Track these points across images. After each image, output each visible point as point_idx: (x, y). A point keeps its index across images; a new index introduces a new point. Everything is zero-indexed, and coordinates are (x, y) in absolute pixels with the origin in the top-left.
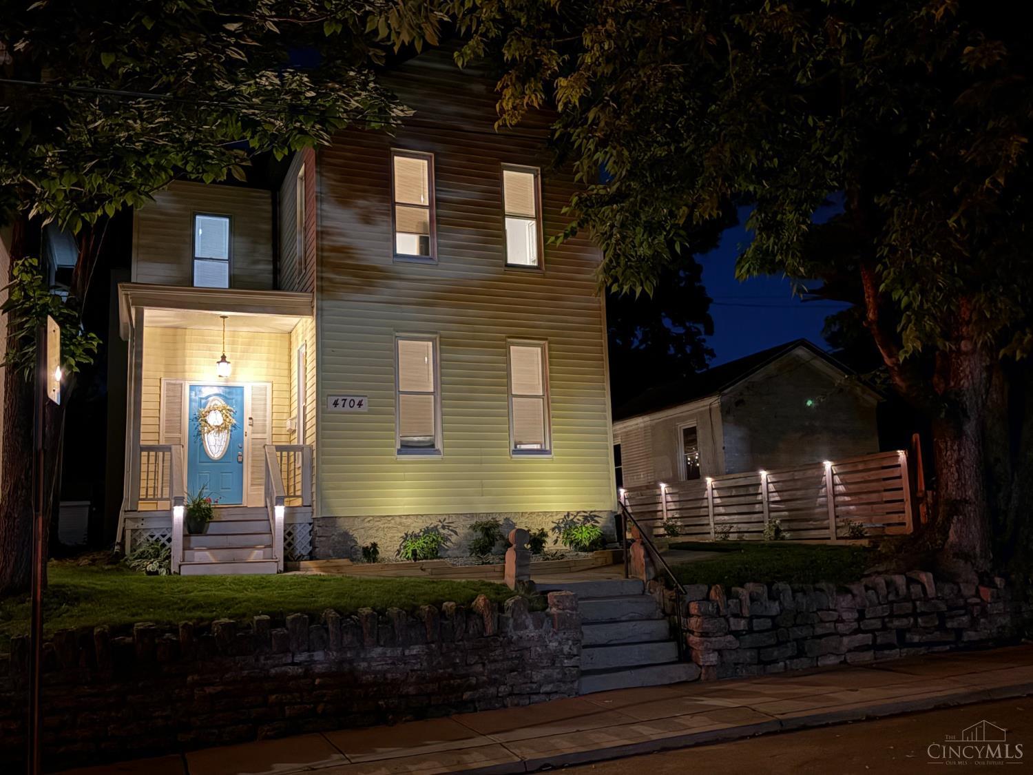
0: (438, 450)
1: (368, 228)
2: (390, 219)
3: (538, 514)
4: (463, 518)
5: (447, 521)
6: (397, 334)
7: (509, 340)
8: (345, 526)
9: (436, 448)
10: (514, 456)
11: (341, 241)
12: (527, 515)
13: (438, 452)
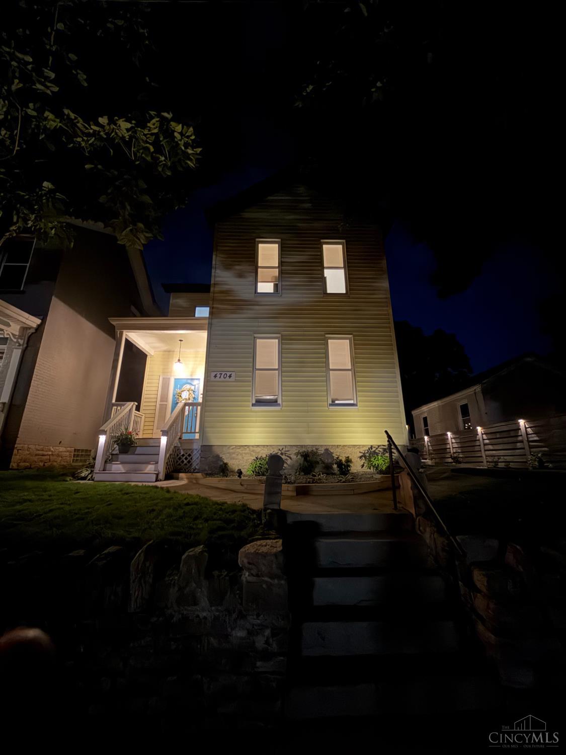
0: (279, 404)
1: (241, 280)
2: (254, 274)
3: (349, 446)
4: (296, 448)
5: (284, 450)
6: (256, 335)
7: (327, 336)
8: (217, 451)
9: (278, 402)
10: (330, 407)
11: (225, 287)
12: (341, 447)
13: (279, 405)
